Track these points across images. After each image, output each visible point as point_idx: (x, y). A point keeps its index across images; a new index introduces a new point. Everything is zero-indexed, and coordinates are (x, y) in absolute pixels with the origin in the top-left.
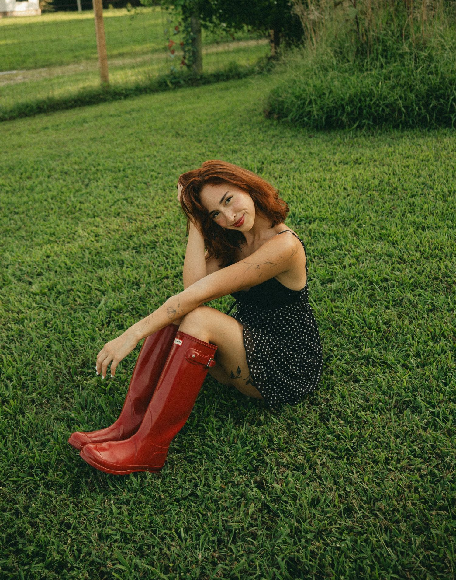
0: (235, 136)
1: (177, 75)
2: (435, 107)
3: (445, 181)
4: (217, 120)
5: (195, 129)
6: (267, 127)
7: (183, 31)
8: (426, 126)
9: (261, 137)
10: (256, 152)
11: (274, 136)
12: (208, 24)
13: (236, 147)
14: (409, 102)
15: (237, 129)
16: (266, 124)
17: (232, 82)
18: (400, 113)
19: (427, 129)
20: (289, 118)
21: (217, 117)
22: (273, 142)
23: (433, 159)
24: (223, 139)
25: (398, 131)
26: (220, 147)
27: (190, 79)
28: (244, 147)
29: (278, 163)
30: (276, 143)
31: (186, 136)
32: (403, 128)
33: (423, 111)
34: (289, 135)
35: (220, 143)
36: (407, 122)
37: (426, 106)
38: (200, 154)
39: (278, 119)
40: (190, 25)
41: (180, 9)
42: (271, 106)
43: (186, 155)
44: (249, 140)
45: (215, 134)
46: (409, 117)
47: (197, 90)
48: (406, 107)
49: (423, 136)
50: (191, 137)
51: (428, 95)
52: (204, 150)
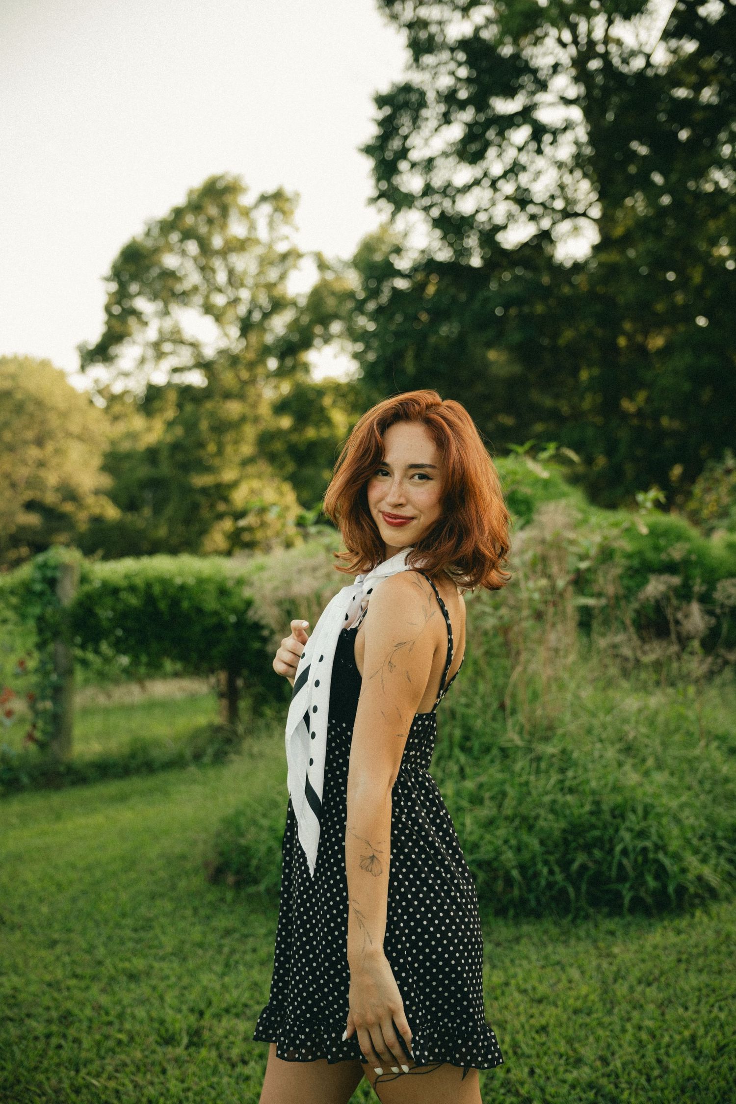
0: (135, 930)
1: (15, 763)
2: (583, 868)
3: (643, 1081)
4: (98, 883)
5: (45, 909)
6: (214, 906)
7: (36, 671)
8: (567, 911)
9: (196, 933)
10: (186, 981)
11: (228, 933)
12: (90, 656)
13: (139, 964)
14: (526, 855)
15: (143, 910)
16: (210, 897)
17: (137, 783)
18: (509, 881)
19: (570, 917)
20: (262, 887)
21: (98, 874)
22: (226, 950)
23: (599, 1006)
24: (110, 938)
25: (506, 925)
26: (100, 963)
27: (43, 774)
28: (156, 965)
29: (237, 1015)
30: (233, 952)
31: (20, 927)
32: (516, 916)
33: (559, 877)
34: (263, 931)
35: (101, 951)
36: (523, 901)
37: (565, 865)
38: (50, 985)
39: (238, 885)
40: (53, 657)
41: (31, 624)
42: (221, 854)
43: (15, 989)
44: (169, 943)
45: (91, 924)
46: (530, 890)
47: (56, 799)
48: (522, 868)
49: (565, 937)
50: (33, 932)
51: (566, 842)
52: (59, 974)
